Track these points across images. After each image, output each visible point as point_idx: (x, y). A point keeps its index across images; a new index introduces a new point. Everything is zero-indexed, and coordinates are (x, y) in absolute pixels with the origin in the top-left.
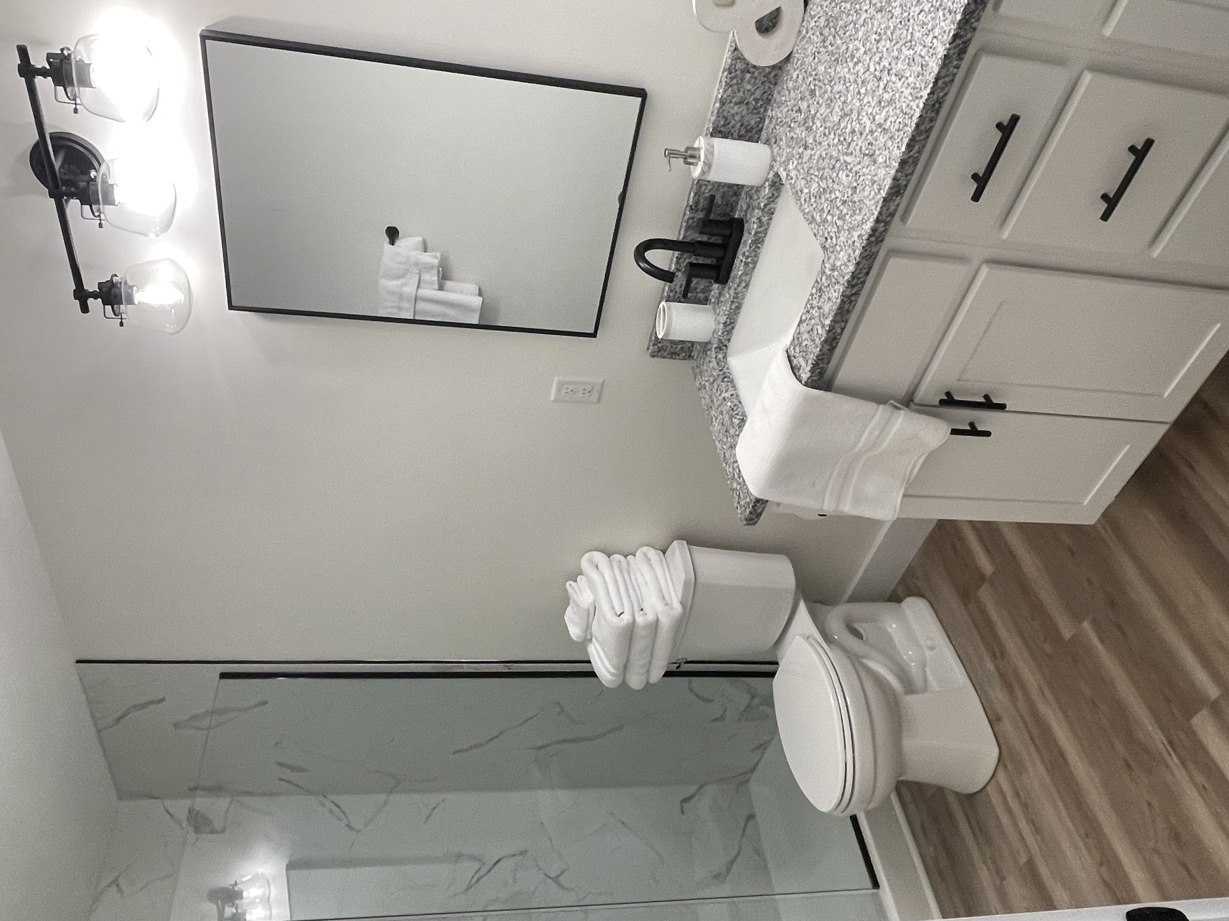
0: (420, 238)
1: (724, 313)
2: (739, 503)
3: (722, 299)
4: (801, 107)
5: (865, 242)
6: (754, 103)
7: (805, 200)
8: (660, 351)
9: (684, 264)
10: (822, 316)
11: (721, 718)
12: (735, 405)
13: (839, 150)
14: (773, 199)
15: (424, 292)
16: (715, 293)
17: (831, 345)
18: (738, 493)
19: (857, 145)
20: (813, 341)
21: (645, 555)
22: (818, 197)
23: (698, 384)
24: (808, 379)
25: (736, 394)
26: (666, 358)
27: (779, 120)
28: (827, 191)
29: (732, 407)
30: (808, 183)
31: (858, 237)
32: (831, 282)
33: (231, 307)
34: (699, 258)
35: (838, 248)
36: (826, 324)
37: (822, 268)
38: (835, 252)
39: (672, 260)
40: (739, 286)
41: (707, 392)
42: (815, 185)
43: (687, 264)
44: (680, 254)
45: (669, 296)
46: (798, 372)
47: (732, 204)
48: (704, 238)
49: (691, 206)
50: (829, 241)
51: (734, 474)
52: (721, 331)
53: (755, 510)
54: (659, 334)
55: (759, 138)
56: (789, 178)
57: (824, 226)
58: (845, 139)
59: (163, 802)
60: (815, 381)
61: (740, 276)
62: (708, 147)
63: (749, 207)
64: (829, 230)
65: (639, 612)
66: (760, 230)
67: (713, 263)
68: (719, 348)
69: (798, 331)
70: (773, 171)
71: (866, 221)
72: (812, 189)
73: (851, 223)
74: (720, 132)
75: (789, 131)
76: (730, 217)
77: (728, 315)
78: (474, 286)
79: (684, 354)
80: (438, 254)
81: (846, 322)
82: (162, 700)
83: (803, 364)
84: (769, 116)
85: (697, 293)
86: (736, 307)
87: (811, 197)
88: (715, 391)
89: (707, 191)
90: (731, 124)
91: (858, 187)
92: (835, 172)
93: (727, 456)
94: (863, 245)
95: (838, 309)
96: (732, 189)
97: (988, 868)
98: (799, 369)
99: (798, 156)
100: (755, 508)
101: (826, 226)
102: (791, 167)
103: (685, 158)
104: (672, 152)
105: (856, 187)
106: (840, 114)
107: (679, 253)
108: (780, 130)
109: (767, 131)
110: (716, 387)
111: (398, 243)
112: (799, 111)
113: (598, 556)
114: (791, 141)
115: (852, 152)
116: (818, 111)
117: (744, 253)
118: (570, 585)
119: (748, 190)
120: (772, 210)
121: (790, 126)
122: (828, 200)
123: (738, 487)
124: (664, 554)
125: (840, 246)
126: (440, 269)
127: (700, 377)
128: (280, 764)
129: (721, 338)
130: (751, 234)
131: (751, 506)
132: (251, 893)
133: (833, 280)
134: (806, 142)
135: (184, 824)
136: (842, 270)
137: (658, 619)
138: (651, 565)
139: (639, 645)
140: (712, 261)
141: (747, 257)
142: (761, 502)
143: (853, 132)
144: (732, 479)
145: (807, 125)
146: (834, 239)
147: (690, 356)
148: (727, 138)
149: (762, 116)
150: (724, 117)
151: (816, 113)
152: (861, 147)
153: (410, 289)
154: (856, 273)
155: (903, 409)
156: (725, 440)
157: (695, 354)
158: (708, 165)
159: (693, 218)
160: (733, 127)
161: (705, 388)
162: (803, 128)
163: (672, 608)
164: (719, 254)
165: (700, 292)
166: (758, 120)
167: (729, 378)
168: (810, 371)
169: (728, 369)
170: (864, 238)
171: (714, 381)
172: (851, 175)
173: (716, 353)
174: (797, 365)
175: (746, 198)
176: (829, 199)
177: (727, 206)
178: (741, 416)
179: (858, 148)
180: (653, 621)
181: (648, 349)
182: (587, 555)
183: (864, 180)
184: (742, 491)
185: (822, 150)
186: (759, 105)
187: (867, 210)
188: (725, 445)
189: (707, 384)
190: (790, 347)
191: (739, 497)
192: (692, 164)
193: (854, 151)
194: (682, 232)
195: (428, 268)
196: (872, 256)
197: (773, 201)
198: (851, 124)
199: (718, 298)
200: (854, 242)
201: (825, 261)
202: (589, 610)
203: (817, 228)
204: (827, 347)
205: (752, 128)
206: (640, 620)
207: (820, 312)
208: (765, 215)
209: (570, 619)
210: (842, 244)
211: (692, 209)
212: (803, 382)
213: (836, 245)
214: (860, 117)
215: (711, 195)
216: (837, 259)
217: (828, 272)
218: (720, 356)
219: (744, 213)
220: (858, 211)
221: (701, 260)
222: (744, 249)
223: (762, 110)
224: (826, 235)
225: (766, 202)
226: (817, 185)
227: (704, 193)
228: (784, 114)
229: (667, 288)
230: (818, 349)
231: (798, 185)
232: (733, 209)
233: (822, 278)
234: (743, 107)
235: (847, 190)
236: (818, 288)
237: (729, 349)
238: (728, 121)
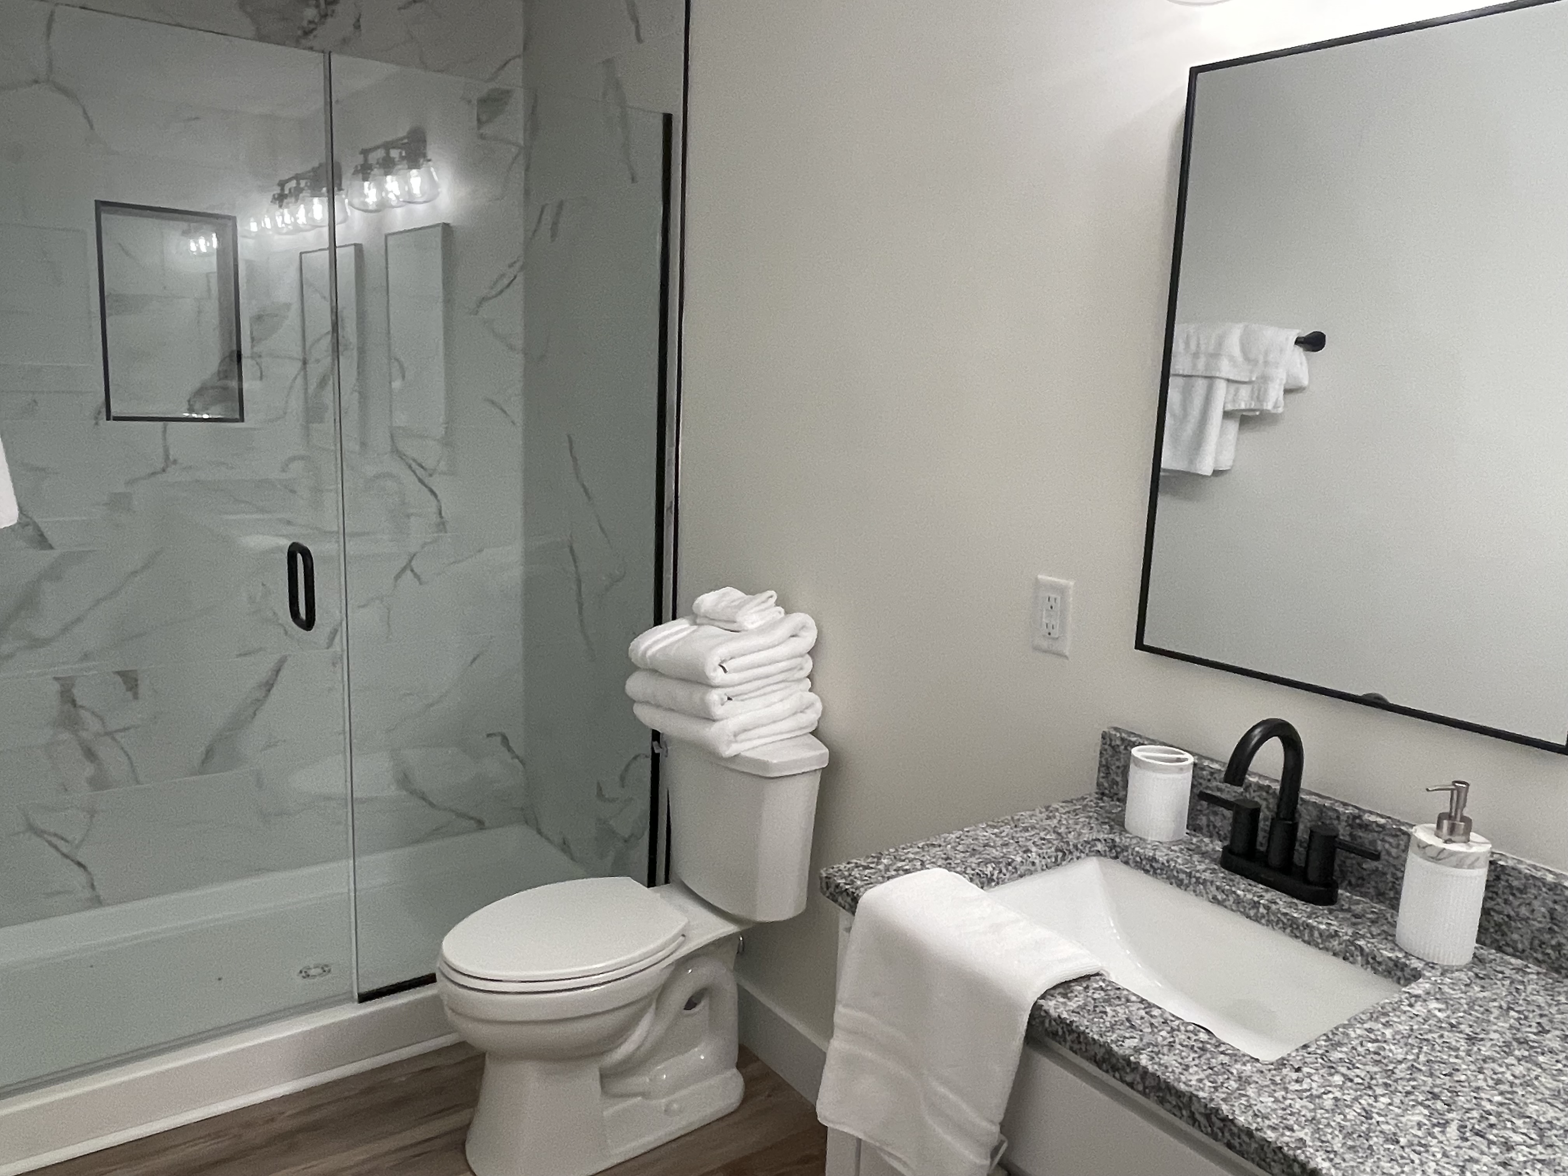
0: (1305, 382)
1: (1172, 860)
2: (857, 866)
3: (1196, 858)
4: (1549, 1036)
5: (1291, 1152)
6: (1553, 942)
7: (1370, 1030)
8: (1113, 747)
9: (1255, 796)
10: (1156, 1049)
11: (600, 794)
12: (1015, 868)
13: (1468, 1111)
14: (1372, 962)
15: (1221, 390)
16: (1206, 845)
17: (1104, 1060)
18: (871, 865)
19: (1482, 1153)
20: (1112, 1028)
21: (810, 706)
22: (1377, 1058)
23: (1055, 806)
24: (1046, 1012)
25: (1036, 871)
26: (1101, 757)
27: (1521, 987)
28: (1389, 1077)
29: (1013, 865)
30: (1403, 1040)
31: (1301, 1140)
32: (1217, 1074)
33: (1195, 72)
34: (1268, 823)
35: (1280, 1094)
36: (1141, 1057)
37: (1244, 1055)
38: (1272, 1087)
39: (1266, 778)
40: (1218, 888)
41: (1042, 821)
42: (1399, 1052)
43: (1257, 803)
44: (1274, 792)
45: (1203, 769)
46: (1059, 994)
47: (1362, 886)
48: (1302, 833)
49: (1359, 817)
50: (1295, 1076)
51: (904, 861)
52: (1142, 851)
53: (841, 893)
54: (1139, 751)
55: (1484, 944)
56: (1413, 1000)
57: (1323, 1066)
58: (1492, 1126)
59: (519, 56)
60: (1043, 1023)
61: (1235, 893)
62: (1472, 859)
63: (1356, 916)
64: (1315, 1078)
65: (725, 694)
66: (1316, 934)
67: (1258, 843)
68: (1113, 846)
69: (1133, 998)
70: (1423, 969)
71: (1331, 1160)
72: (1393, 1047)
73: (1328, 1125)
74: (1498, 878)
75: (1501, 1007)
76: (1339, 882)
77: (1169, 866)
78: (1230, 463)
79: (1106, 785)
80: (1280, 410)
81: (1144, 1093)
82: (639, 40)
83: (1073, 1005)
84: (1527, 966)
85: (1207, 815)
86: (1182, 881)
87: (1376, 1045)
88: (1042, 834)
89: (1387, 846)
90: (1511, 898)
91: (1397, 1147)
92: (1428, 1100)
93: (934, 850)
94: (1286, 1148)
95: (1167, 1084)
96: (1390, 890)
97: (364, 1162)
98: (1065, 996)
99: (1453, 1021)
100: (845, 894)
101: (1322, 1072)
102: (1433, 1005)
103: (1449, 817)
104: (1463, 795)
105: (1398, 1142)
106: (1541, 1119)
107: (1278, 792)
108: (1501, 989)
109: (1498, 960)
110: (1048, 837)
111: (1299, 350)
112: (1542, 1031)
113: (809, 639)
114: (1482, 1009)
115: (1467, 1140)
116: (1544, 1070)
117: (1275, 903)
118: (771, 597)
119: (1389, 916)
120: (1351, 959)
121: (1510, 1008)
122: (1372, 1078)
123: (881, 867)
124: (812, 733)
125: (1285, 1098)
126: (1258, 413)
127: (1067, 809)
128: (561, 205)
129: (1130, 851)
130: (1309, 917)
131: (847, 887)
132: (416, 180)
133: (1220, 1079)
134: (1482, 1039)
135: (492, 85)
136: (1239, 1098)
137: (714, 721)
138: (795, 713)
139: (681, 692)
140: (1261, 844)
141: (1267, 908)
142: (853, 904)
143: (1508, 1146)
144: (895, 857)
145: (1515, 1044)
146: (1297, 1087)
147: (1103, 794)
148: (1487, 887)
149: (1526, 953)
150: (1525, 887)
151: (1539, 1065)
152: (1477, 1162)
153: (1226, 369)
154: (1233, 1128)
155: (991, 1163)
156: (960, 848)
157: (1106, 803)
158: (1438, 857)
159: (1338, 818)
160: (1506, 901)
161: (1049, 818)
162: (1508, 1036)
163: (730, 743)
164: (1275, 859)
165: (1209, 820)
166: (1520, 946)
167: (1063, 859)
168: (1059, 1016)
169: (1078, 858)
170: (1299, 1151)
171: (1059, 834)
172: (1420, 1133)
173: (1105, 840)
174: (1072, 992)
175: (1373, 912)
176: (1374, 1082)
177: (1359, 878)
178: (998, 878)
179: (1475, 1154)
180: (713, 714)
181: (1116, 729)
182: (811, 622)
183: (1413, 1162)
184: (874, 873)
185: (1469, 1073)
186: (1549, 951)
187: (1352, 1163)
188: (952, 847)
189: (1055, 821)
190: (1104, 981)
191: (866, 868)
192: (1439, 826)
193: (1469, 1143)
194: (1313, 799)
195: (1259, 396)
196: (1264, 1160)
197: (1368, 963)
198: (1524, 1143)
199: (1197, 850)
200: (1292, 1130)
201: (1258, 1065)
202: (735, 622)
203: (1320, 1052)
204: (1101, 1052)
205: (1504, 934)
206: (714, 696)
207: (1163, 1046)
208: (1343, 946)
209: (724, 595)
210: (1288, 1102)
211: (1355, 817)
212: (1042, 1002)
213: (1286, 1089)
214: (1539, 1166)
215: (1380, 854)
216: (1260, 1089)
217: (1236, 1068)
218: (1100, 847)
219: (1346, 906)
220: (1350, 1143)
221: (1263, 824)
222: (1282, 902)
223: (1540, 956)
224: (1306, 1070)
225: (1367, 950)
226: (1400, 1057)
227: (1383, 840)
228: (1534, 998)
229: (1216, 766)
230: (1096, 1037)
231: (1399, 1017)
232: (1351, 887)
233: (1225, 1054)
234: (1546, 924)
235: (1393, 1122)
236: (1209, 1046)
237: (1113, 861)
238: (1518, 895)
